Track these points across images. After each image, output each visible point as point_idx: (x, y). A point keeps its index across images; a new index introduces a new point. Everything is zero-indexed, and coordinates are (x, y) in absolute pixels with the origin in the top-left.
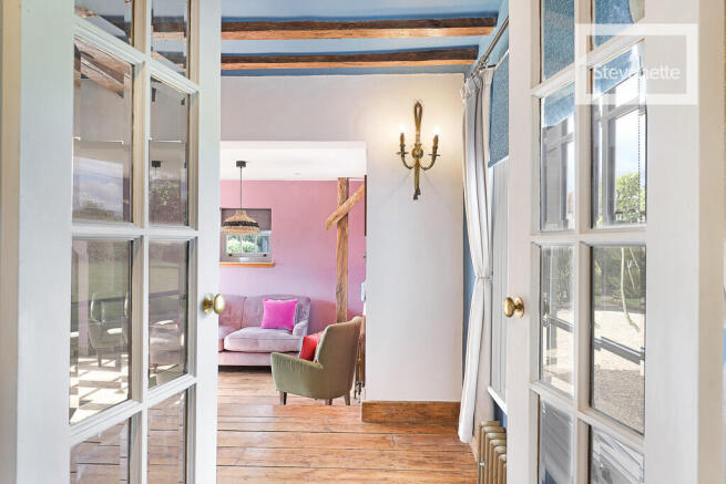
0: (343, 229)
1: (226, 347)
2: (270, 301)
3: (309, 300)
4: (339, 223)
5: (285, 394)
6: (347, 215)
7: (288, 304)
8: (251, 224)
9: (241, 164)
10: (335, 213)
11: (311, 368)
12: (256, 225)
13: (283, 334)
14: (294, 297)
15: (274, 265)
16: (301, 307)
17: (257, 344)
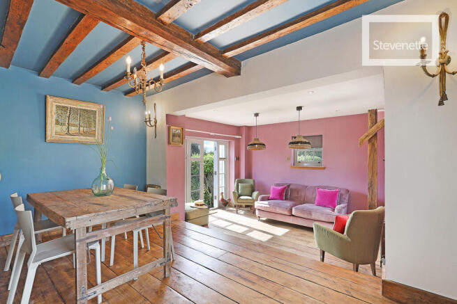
0: (373, 145)
1: (293, 213)
2: (322, 190)
3: (348, 191)
4: (370, 140)
5: (324, 252)
6: (376, 135)
7: (332, 192)
8: (305, 143)
9: (299, 108)
10: (366, 134)
11: (341, 238)
12: (309, 143)
13: (328, 210)
14: (336, 188)
15: (324, 168)
16: (341, 195)
17: (310, 214)
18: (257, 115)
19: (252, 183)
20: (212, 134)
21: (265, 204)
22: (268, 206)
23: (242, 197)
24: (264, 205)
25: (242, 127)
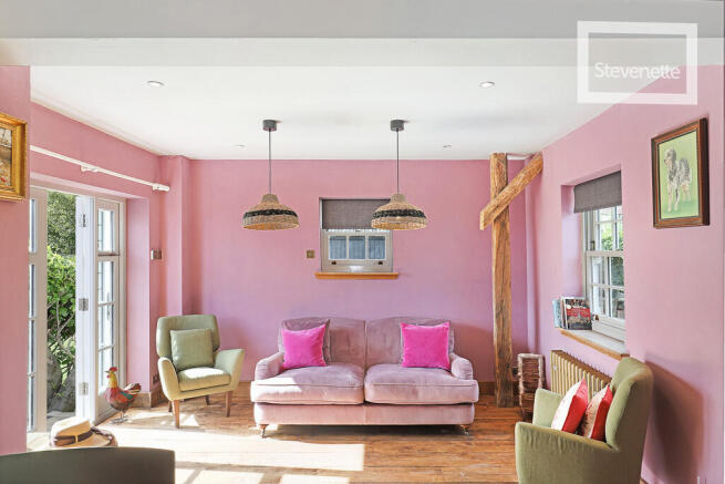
1: (369, 398)
2: (414, 327)
3: (450, 324)
6: (509, 205)
7: (438, 330)
9: (398, 125)
13: (438, 374)
15: (396, 276)
17: (415, 393)
18: (270, 125)
19: (210, 325)
20: (86, 167)
21: (285, 384)
22: (297, 389)
23: (190, 374)
24: (282, 390)
25: (176, 157)
